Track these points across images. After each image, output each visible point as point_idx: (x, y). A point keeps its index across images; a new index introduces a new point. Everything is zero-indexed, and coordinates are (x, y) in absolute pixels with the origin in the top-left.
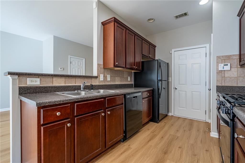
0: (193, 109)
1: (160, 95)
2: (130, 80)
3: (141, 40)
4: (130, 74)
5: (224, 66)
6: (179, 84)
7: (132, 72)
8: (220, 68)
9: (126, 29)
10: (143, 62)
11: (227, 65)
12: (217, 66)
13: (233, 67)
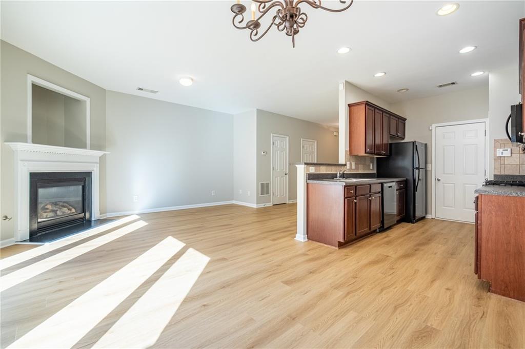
0: (466, 208)
1: (417, 187)
2: (372, 169)
3: (389, 116)
4: (372, 160)
5: (504, 152)
6: (444, 174)
7: (374, 158)
8: (499, 154)
9: (375, 108)
10: (391, 144)
11: (507, 150)
12: (495, 151)
13: (515, 153)
